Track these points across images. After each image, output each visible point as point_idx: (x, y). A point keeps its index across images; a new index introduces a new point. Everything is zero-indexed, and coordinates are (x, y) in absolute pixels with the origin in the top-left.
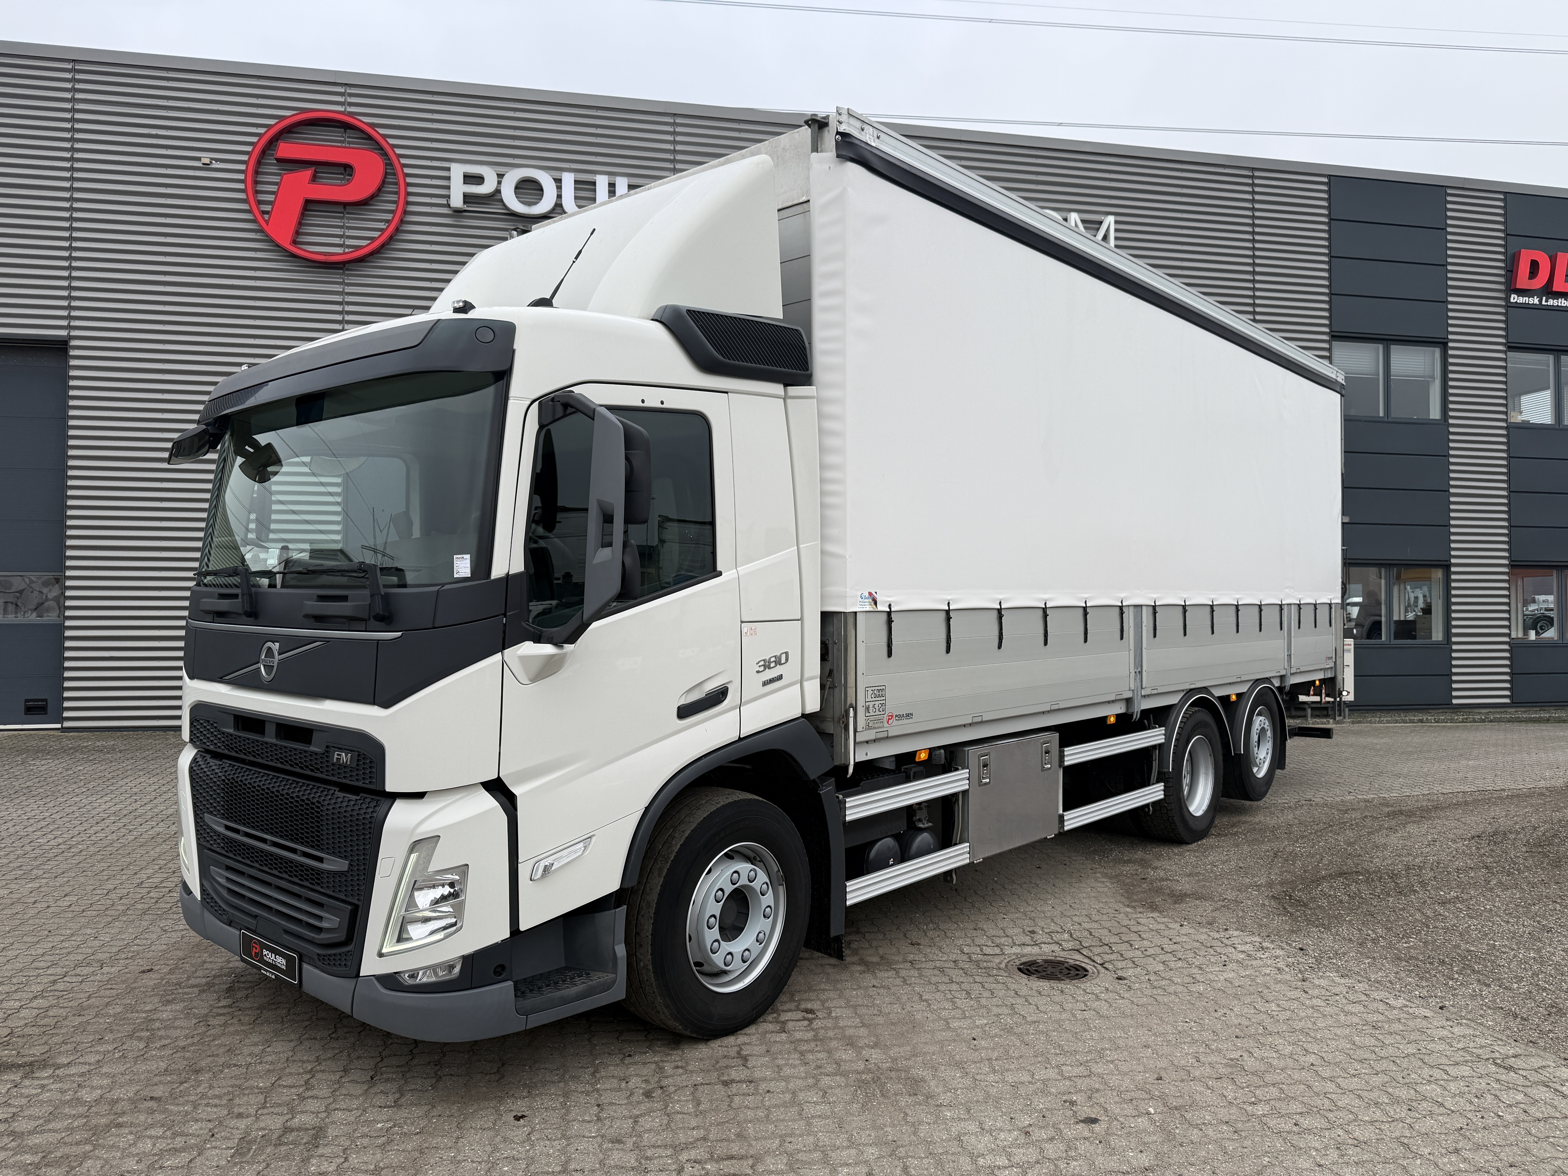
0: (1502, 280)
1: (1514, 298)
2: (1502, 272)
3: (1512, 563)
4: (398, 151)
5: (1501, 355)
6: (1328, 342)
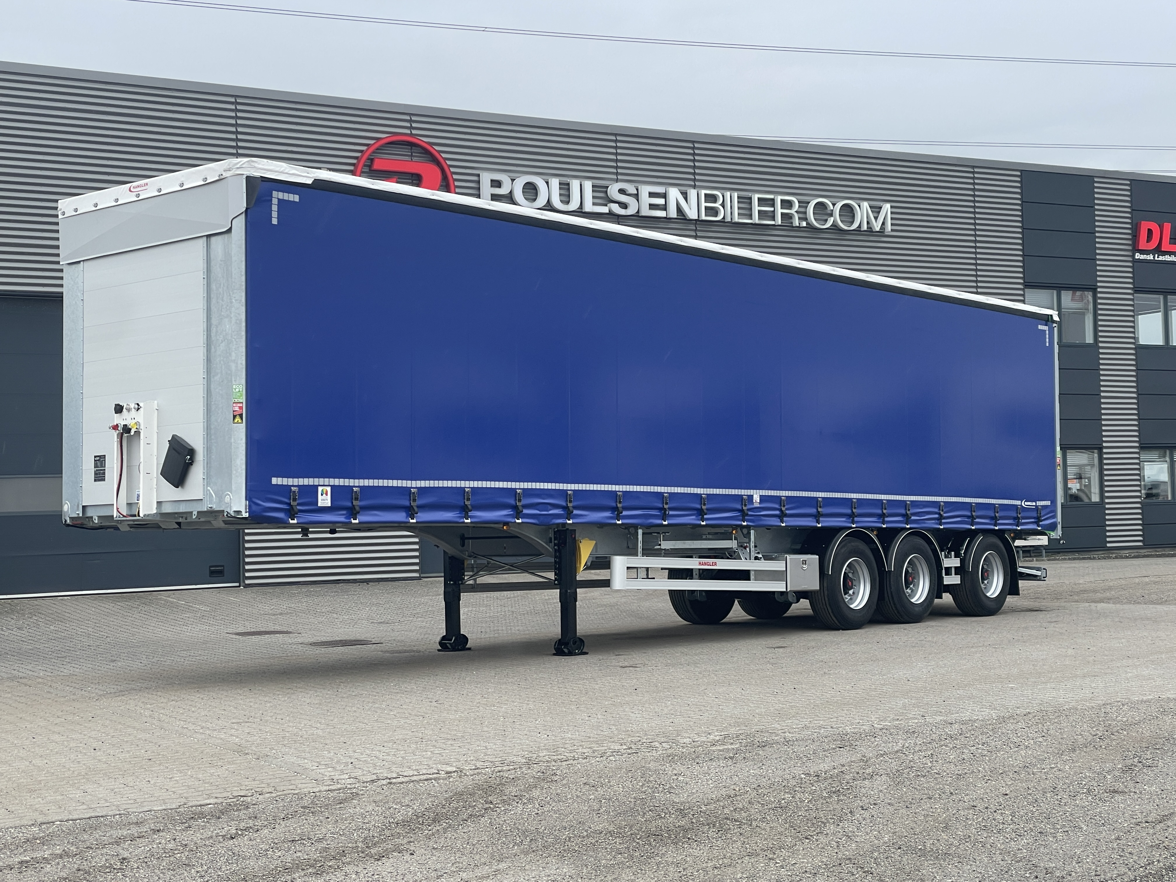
0: (1130, 242)
1: (1138, 256)
2: (1130, 237)
3: (1141, 446)
4: (449, 163)
5: (1131, 297)
6: (1023, 290)
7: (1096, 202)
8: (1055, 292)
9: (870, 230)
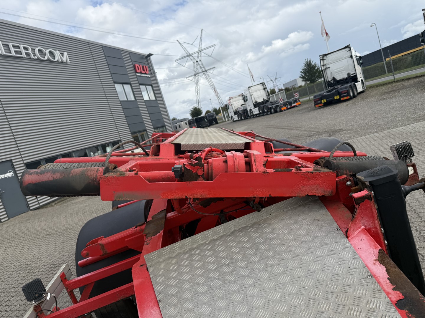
0: (134, 70)
1: (137, 74)
5: (138, 86)
6: (114, 84)
7: (123, 58)
8: (121, 85)
9: (62, 62)
